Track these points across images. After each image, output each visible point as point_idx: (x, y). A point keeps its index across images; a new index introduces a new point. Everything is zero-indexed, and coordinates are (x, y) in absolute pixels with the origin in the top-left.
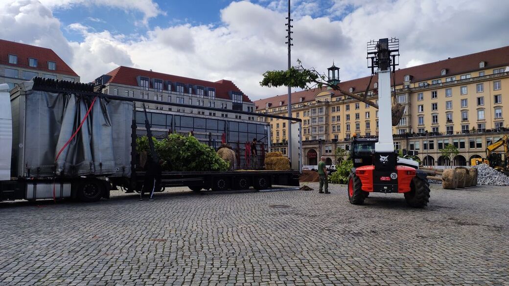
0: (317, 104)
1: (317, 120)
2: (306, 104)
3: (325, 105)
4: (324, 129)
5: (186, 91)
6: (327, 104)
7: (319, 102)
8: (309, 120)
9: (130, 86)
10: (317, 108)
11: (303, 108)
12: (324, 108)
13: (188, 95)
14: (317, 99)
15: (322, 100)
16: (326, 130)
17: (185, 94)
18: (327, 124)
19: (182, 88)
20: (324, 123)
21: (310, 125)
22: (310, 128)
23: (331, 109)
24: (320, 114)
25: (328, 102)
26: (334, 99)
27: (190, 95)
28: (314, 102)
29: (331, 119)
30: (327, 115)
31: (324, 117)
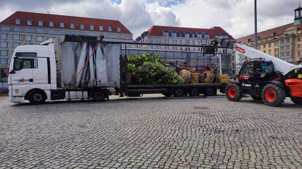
0: (285, 37)
1: (285, 48)
2: (276, 37)
3: (292, 37)
4: (291, 54)
5: (191, 36)
6: (294, 36)
7: (287, 35)
8: (278, 49)
9: (158, 37)
10: (285, 40)
11: (274, 40)
12: (291, 39)
13: (192, 38)
14: (285, 33)
15: (289, 33)
16: (292, 55)
17: (190, 38)
18: (293, 51)
19: (188, 35)
20: (291, 50)
21: (279, 52)
22: (279, 54)
23: (296, 39)
24: (287, 44)
25: (294, 34)
26: (300, 32)
27: (193, 38)
28: (283, 35)
29: (296, 47)
30: (293, 44)
31: (291, 46)
